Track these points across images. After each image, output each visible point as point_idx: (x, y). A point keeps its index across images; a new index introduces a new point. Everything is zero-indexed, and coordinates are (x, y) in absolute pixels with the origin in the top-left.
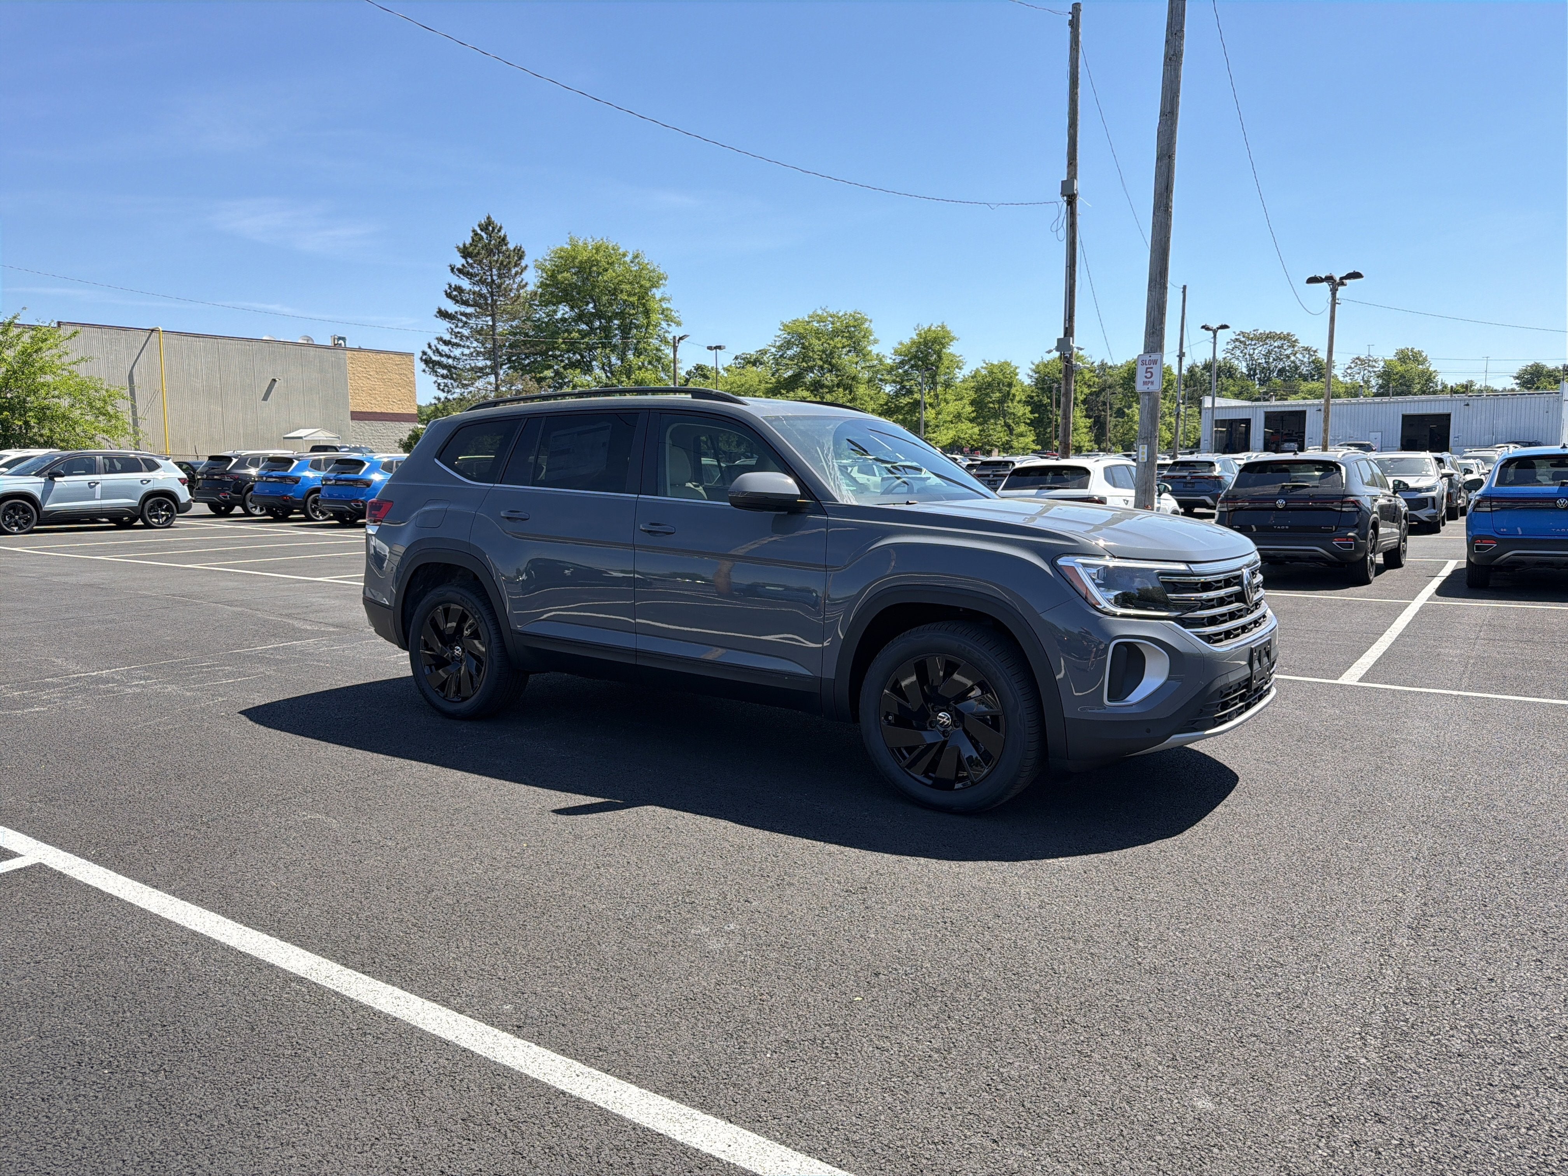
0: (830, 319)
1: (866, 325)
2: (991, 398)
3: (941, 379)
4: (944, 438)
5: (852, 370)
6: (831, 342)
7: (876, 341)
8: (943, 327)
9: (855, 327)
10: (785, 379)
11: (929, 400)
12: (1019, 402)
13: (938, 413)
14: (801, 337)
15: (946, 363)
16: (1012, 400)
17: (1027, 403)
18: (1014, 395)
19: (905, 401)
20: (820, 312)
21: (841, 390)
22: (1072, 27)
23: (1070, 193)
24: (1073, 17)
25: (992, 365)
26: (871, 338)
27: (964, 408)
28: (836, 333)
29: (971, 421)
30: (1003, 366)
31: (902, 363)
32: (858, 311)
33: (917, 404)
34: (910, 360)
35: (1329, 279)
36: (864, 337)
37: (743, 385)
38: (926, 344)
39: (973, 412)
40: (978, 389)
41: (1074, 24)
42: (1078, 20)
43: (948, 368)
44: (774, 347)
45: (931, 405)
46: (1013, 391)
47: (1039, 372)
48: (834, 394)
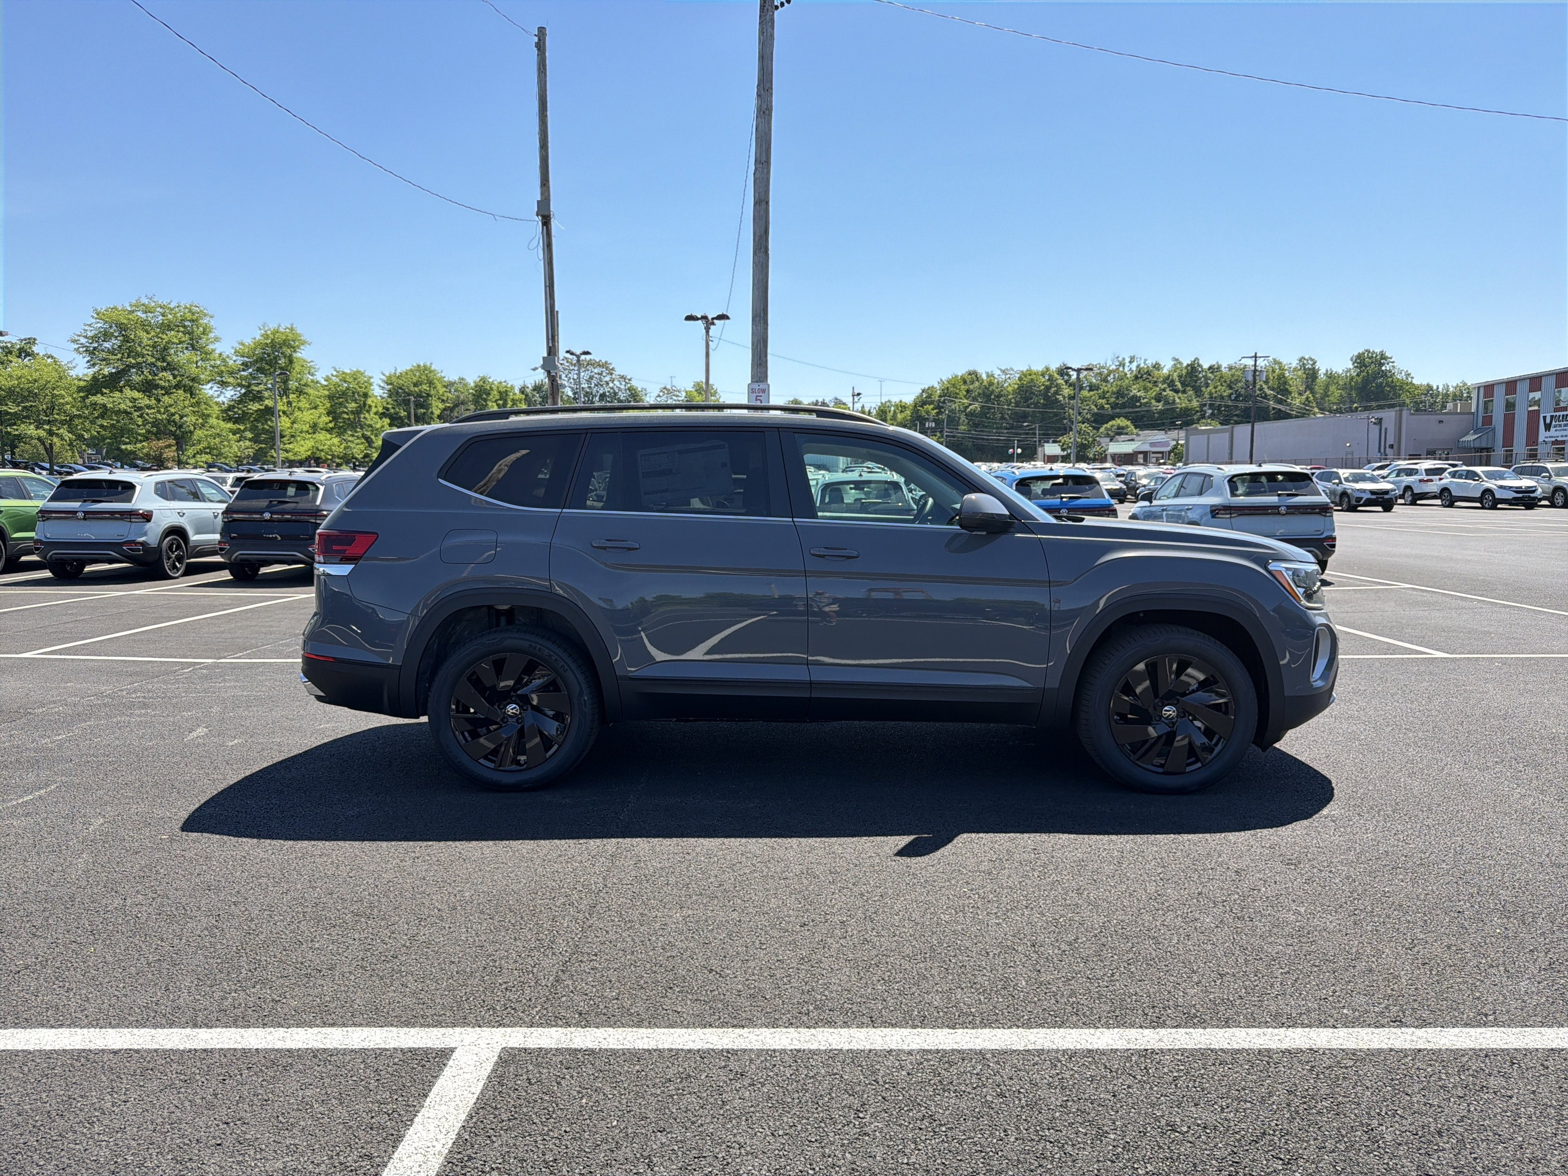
0: (158, 309)
1: (205, 321)
2: (346, 407)
3: (293, 384)
4: (302, 449)
5: (193, 370)
6: (164, 336)
7: (217, 339)
8: (292, 329)
9: (192, 321)
10: (104, 376)
11: (282, 408)
12: (376, 414)
13: (293, 423)
14: (122, 327)
15: (298, 368)
16: (368, 411)
17: (383, 415)
18: (370, 406)
19: (255, 406)
20: (145, 301)
21: (181, 392)
22: (539, 50)
23: (546, 213)
24: (539, 40)
25: (344, 373)
26: (211, 335)
27: (319, 417)
28: (167, 327)
29: (330, 431)
30: (355, 375)
31: (246, 366)
32: (196, 303)
33: (269, 412)
34: (256, 361)
35: (704, 318)
36: (204, 333)
37: (36, 381)
38: (273, 345)
39: (330, 422)
40: (330, 397)
41: (541, 46)
42: (544, 43)
43: (300, 373)
44: (86, 337)
45: (284, 413)
46: (369, 401)
47: (391, 384)
48: (172, 396)
